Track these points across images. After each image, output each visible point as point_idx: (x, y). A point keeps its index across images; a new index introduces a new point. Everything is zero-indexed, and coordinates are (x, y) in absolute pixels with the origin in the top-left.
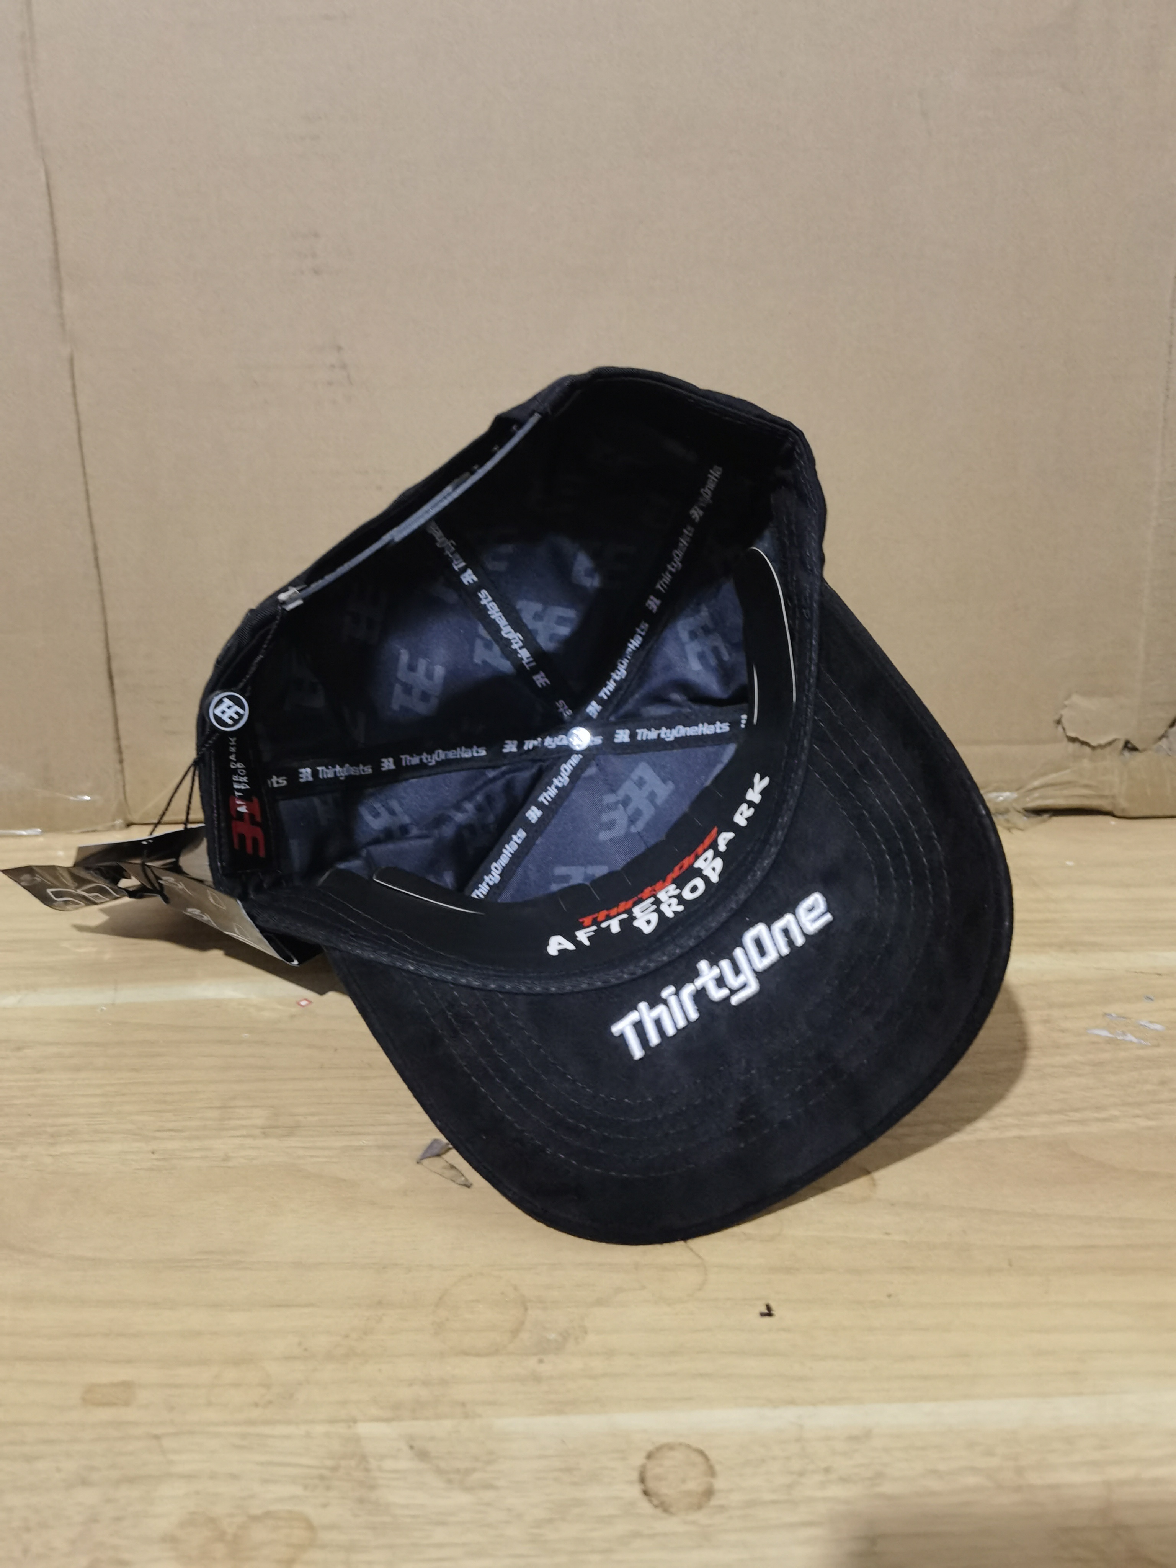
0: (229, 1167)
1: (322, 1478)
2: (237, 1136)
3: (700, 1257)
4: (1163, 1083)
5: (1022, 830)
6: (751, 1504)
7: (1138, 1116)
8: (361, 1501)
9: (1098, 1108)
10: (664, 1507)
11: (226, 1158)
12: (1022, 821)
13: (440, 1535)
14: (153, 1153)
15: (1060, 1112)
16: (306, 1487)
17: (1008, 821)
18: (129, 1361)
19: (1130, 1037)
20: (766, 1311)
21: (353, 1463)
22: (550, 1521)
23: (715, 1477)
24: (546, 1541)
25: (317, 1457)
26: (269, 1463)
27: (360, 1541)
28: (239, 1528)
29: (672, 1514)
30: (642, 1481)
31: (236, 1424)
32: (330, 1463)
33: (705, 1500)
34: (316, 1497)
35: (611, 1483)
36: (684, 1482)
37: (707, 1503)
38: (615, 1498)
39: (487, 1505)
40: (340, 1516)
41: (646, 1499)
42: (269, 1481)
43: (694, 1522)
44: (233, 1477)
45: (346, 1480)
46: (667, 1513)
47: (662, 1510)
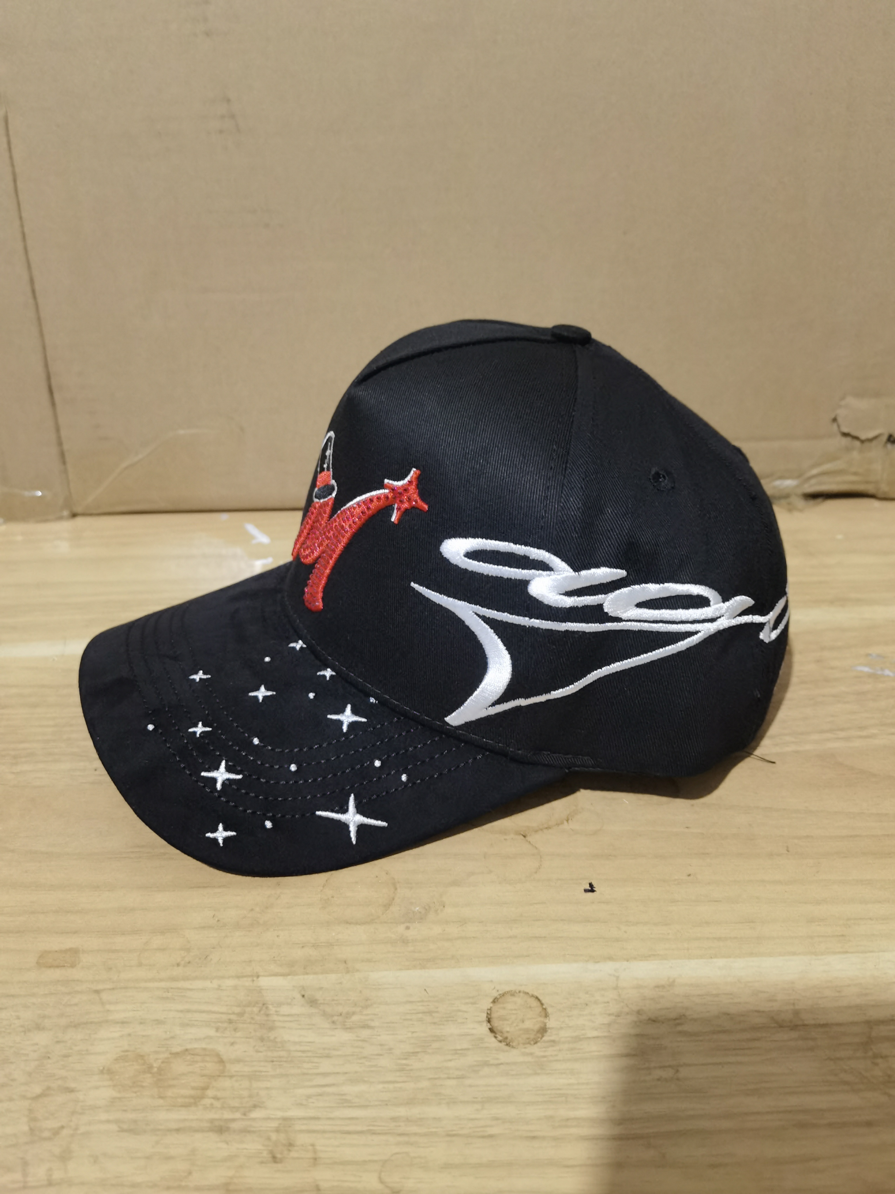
1: (230, 1022)
3: (536, 848)
5: (801, 511)
6: (577, 1039)
8: (262, 1039)
9: (861, 728)
10: (507, 1042)
12: (800, 503)
13: (326, 1066)
14: (96, 770)
15: (829, 731)
16: (217, 1030)
17: (789, 504)
18: (75, 932)
19: (887, 672)
20: (590, 889)
21: (256, 1010)
22: (415, 1053)
23: (548, 1018)
24: (411, 1070)
25: (227, 1005)
26: (188, 1011)
27: (261, 1072)
28: (163, 1062)
29: (513, 1047)
30: (489, 1021)
31: (161, 980)
32: (237, 1010)
33: (540, 1036)
34: (226, 1037)
35: (463, 1023)
36: (523, 1022)
37: (541, 1038)
38: (467, 1035)
39: (363, 1041)
40: (245, 1052)
41: (492, 1035)
42: (188, 1025)
43: (531, 1054)
44: (159, 1022)
45: (250, 1023)
46: (510, 1046)
47: (505, 1044)
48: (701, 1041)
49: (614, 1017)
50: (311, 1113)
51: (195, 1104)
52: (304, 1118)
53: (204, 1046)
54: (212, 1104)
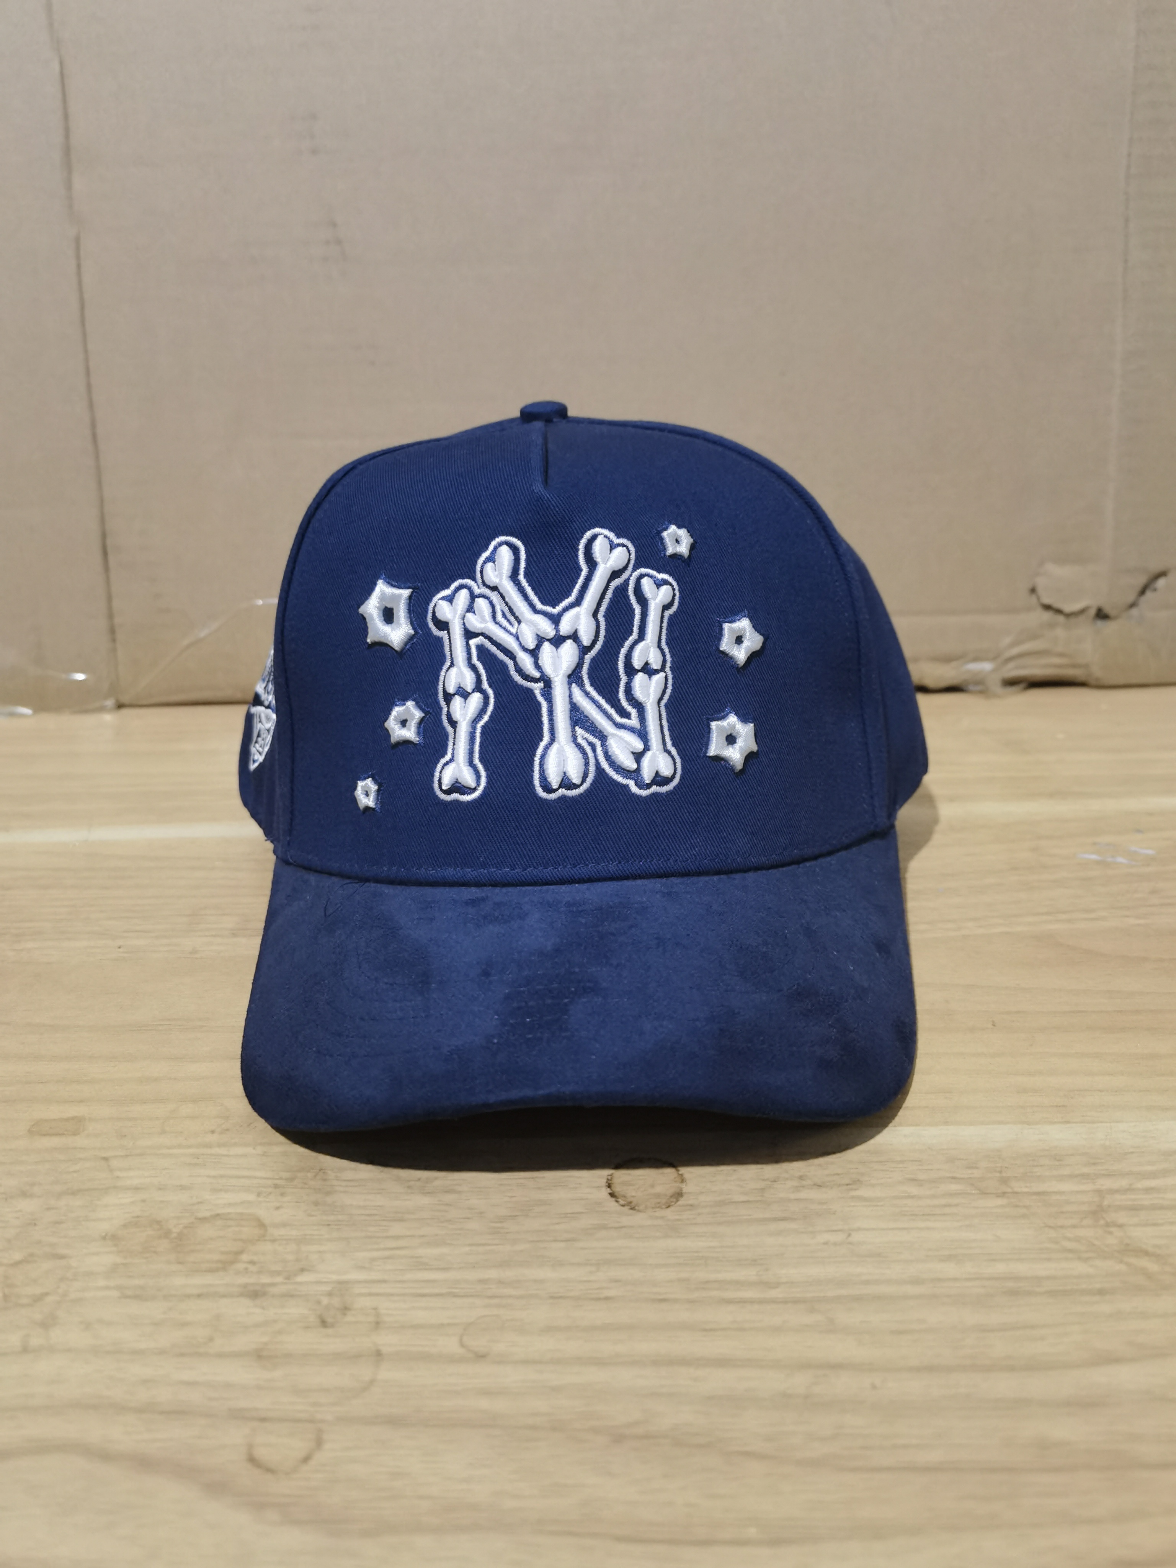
0: (197, 958)
1: (276, 1186)
2: (207, 936)
4: (1154, 892)
6: (722, 1203)
7: (1127, 916)
8: (316, 1204)
9: (1087, 911)
10: (632, 1206)
11: (195, 951)
12: (1000, 689)
13: (397, 1229)
14: (119, 948)
15: (1047, 913)
16: (259, 1194)
18: (81, 1101)
19: (1120, 860)
21: (310, 1175)
22: (512, 1217)
23: (684, 1184)
24: (507, 1233)
25: (273, 1171)
26: (222, 1176)
27: (311, 1235)
28: (185, 1227)
29: (639, 1211)
30: (609, 1186)
31: (190, 1147)
32: (286, 1175)
33: (674, 1200)
34: (269, 1202)
35: (576, 1188)
36: (652, 1186)
37: (676, 1203)
38: (580, 1199)
39: (447, 1205)
40: (295, 1216)
41: (613, 1199)
42: (221, 1190)
43: (662, 1218)
44: (183, 1188)
45: (302, 1188)
46: (635, 1210)
47: (629, 1207)
48: (882, 1206)
49: (769, 1183)
50: (374, 1276)
51: (224, 1269)
52: (366, 1282)
53: (239, 1210)
54: (246, 1269)
